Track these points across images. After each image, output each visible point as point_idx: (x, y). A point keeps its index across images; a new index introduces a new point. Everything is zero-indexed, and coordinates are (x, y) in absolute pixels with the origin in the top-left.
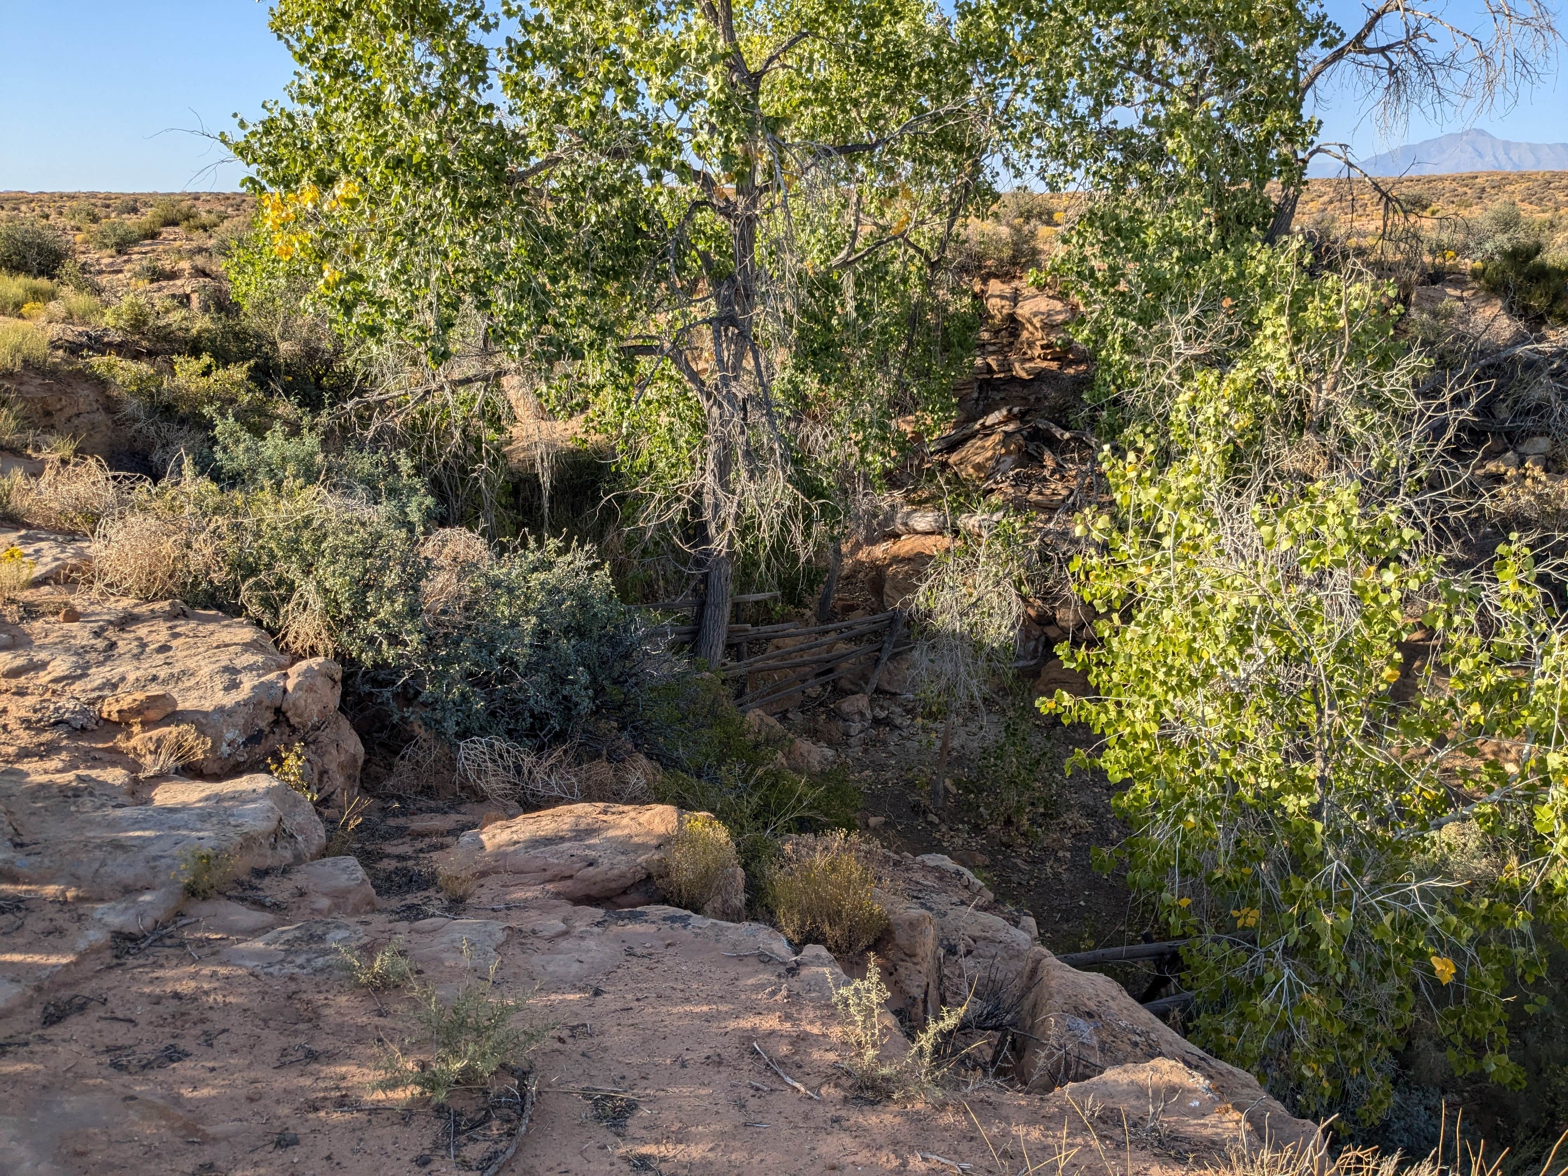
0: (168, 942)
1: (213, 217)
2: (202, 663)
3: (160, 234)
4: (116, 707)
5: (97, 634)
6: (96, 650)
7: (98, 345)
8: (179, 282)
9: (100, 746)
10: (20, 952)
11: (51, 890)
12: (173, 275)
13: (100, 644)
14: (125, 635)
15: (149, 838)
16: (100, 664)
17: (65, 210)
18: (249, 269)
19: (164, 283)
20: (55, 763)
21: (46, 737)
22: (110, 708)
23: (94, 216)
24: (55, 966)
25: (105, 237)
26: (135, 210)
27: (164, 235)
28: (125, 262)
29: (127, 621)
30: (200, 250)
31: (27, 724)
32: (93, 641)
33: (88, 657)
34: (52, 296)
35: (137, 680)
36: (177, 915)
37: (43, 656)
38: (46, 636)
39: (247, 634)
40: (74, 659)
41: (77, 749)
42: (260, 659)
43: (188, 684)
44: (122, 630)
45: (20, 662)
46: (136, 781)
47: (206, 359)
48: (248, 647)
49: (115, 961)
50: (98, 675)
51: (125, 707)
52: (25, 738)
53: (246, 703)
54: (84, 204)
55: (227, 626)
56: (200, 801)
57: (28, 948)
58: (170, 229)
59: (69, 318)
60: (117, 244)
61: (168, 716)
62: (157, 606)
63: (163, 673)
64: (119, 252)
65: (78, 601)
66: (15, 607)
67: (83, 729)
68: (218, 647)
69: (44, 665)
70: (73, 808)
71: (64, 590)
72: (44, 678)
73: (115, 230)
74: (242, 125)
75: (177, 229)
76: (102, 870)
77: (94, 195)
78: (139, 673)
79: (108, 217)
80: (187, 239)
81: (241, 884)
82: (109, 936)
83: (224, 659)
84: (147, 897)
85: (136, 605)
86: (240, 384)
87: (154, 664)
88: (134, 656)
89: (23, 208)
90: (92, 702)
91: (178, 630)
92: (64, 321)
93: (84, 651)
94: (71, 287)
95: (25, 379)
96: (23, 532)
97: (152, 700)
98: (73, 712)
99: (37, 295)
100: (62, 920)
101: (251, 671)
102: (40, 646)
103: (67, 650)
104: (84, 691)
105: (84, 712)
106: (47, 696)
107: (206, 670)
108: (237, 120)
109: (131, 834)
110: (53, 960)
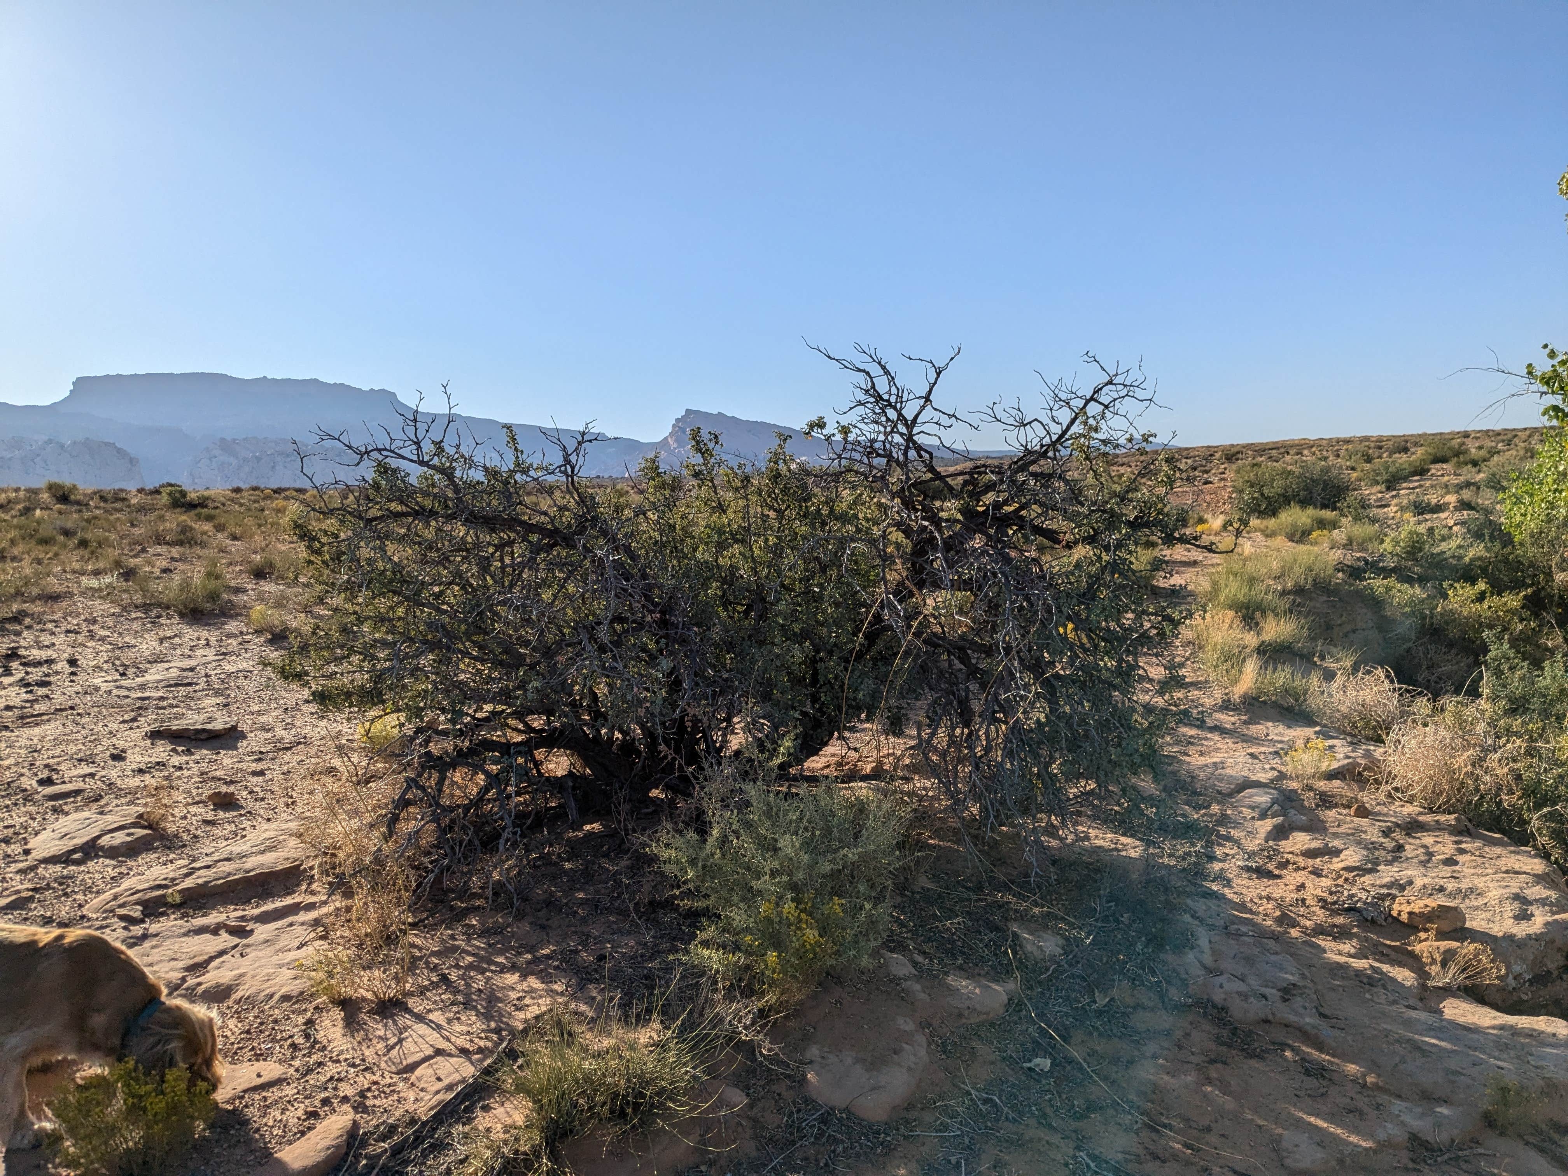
0: (1465, 1166)
1: (1483, 453)
2: (1491, 885)
3: (1428, 470)
4: (1407, 909)
5: (1386, 833)
6: (1384, 849)
7: (1375, 567)
8: (1443, 515)
9: (1388, 942)
10: (1324, 1119)
11: (1352, 1068)
12: (1438, 508)
13: (1389, 844)
14: (1411, 841)
15: (1445, 1049)
16: (1389, 863)
17: (1342, 453)
18: (1527, 500)
19: (1427, 517)
20: (1348, 947)
21: (1339, 920)
22: (1402, 908)
23: (1368, 456)
24: (1356, 1146)
25: (1377, 474)
26: (1405, 450)
27: (1433, 471)
28: (1393, 497)
29: (1413, 827)
30: (1468, 484)
31: (1323, 903)
32: (1383, 840)
33: (1377, 853)
34: (1334, 525)
35: (1424, 886)
36: (1472, 1141)
37: (1337, 843)
38: (1339, 826)
39: (1538, 866)
40: (1365, 852)
41: (1367, 939)
42: (1553, 895)
43: (1475, 903)
44: (1408, 834)
45: (1316, 844)
46: (1424, 987)
47: (1482, 585)
48: (1539, 879)
49: (1411, 1165)
50: (1388, 874)
51: (1417, 910)
52: (1321, 916)
53: (1538, 938)
54: (1361, 447)
55: (1512, 852)
56: (1493, 1027)
57: (1330, 1118)
58: (1438, 466)
59: (1349, 545)
60: (1387, 481)
61: (1455, 930)
62: (1443, 818)
63: (1451, 886)
64: (1388, 489)
65: (1367, 798)
66: (1312, 794)
67: (1373, 921)
68: (1507, 872)
69: (1337, 852)
70: (1367, 996)
71: (1355, 786)
72: (1337, 864)
73: (1387, 468)
74: (1552, 355)
75: (1445, 466)
76: (1402, 1067)
77: (1367, 439)
78: (1426, 880)
79: (1380, 457)
80: (1455, 474)
81: (1540, 1133)
82: (1407, 1136)
83: (1515, 885)
84: (1444, 1110)
85: (1421, 813)
86: (1512, 612)
87: (1439, 875)
88: (1421, 862)
89: (1306, 452)
90: (1383, 897)
91: (1463, 846)
92: (1345, 546)
93: (1371, 847)
94: (1350, 518)
95: (1314, 595)
96: (1318, 728)
97: (1443, 910)
98: (1365, 903)
99: (1322, 524)
100: (1361, 1102)
101: (1544, 905)
102: (1334, 834)
103: (1359, 843)
104: (1373, 885)
105: (1372, 904)
106: (1340, 881)
107: (1495, 893)
108: (1547, 351)
109: (1427, 1039)
110: (1354, 1139)
